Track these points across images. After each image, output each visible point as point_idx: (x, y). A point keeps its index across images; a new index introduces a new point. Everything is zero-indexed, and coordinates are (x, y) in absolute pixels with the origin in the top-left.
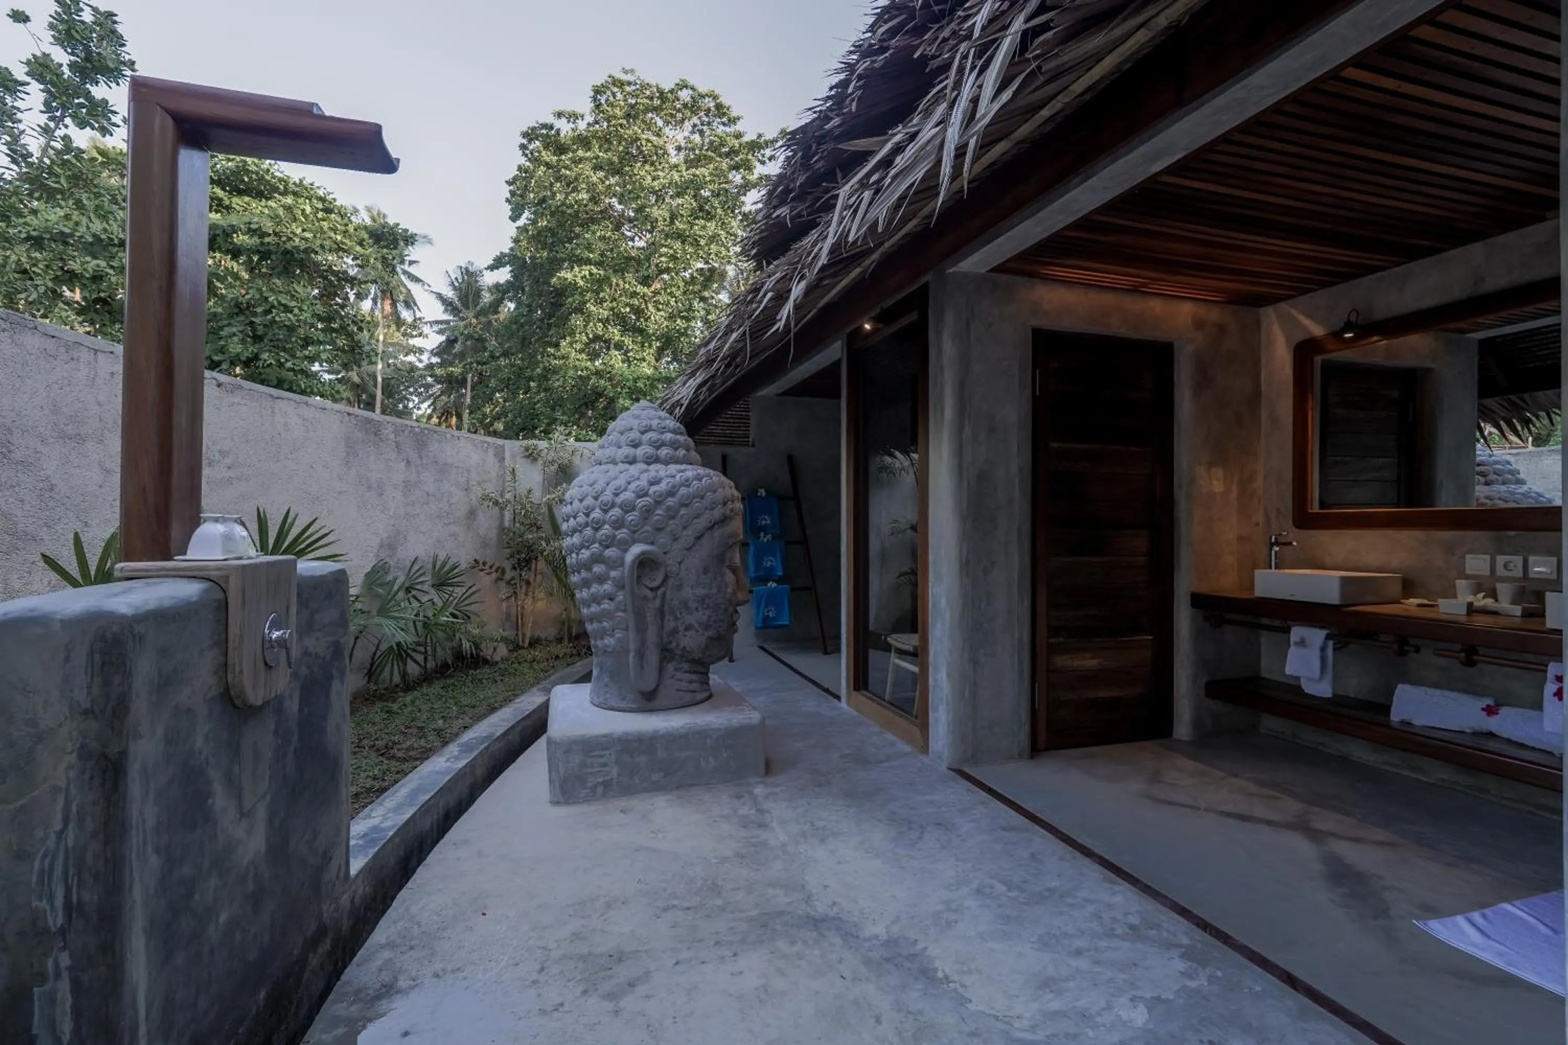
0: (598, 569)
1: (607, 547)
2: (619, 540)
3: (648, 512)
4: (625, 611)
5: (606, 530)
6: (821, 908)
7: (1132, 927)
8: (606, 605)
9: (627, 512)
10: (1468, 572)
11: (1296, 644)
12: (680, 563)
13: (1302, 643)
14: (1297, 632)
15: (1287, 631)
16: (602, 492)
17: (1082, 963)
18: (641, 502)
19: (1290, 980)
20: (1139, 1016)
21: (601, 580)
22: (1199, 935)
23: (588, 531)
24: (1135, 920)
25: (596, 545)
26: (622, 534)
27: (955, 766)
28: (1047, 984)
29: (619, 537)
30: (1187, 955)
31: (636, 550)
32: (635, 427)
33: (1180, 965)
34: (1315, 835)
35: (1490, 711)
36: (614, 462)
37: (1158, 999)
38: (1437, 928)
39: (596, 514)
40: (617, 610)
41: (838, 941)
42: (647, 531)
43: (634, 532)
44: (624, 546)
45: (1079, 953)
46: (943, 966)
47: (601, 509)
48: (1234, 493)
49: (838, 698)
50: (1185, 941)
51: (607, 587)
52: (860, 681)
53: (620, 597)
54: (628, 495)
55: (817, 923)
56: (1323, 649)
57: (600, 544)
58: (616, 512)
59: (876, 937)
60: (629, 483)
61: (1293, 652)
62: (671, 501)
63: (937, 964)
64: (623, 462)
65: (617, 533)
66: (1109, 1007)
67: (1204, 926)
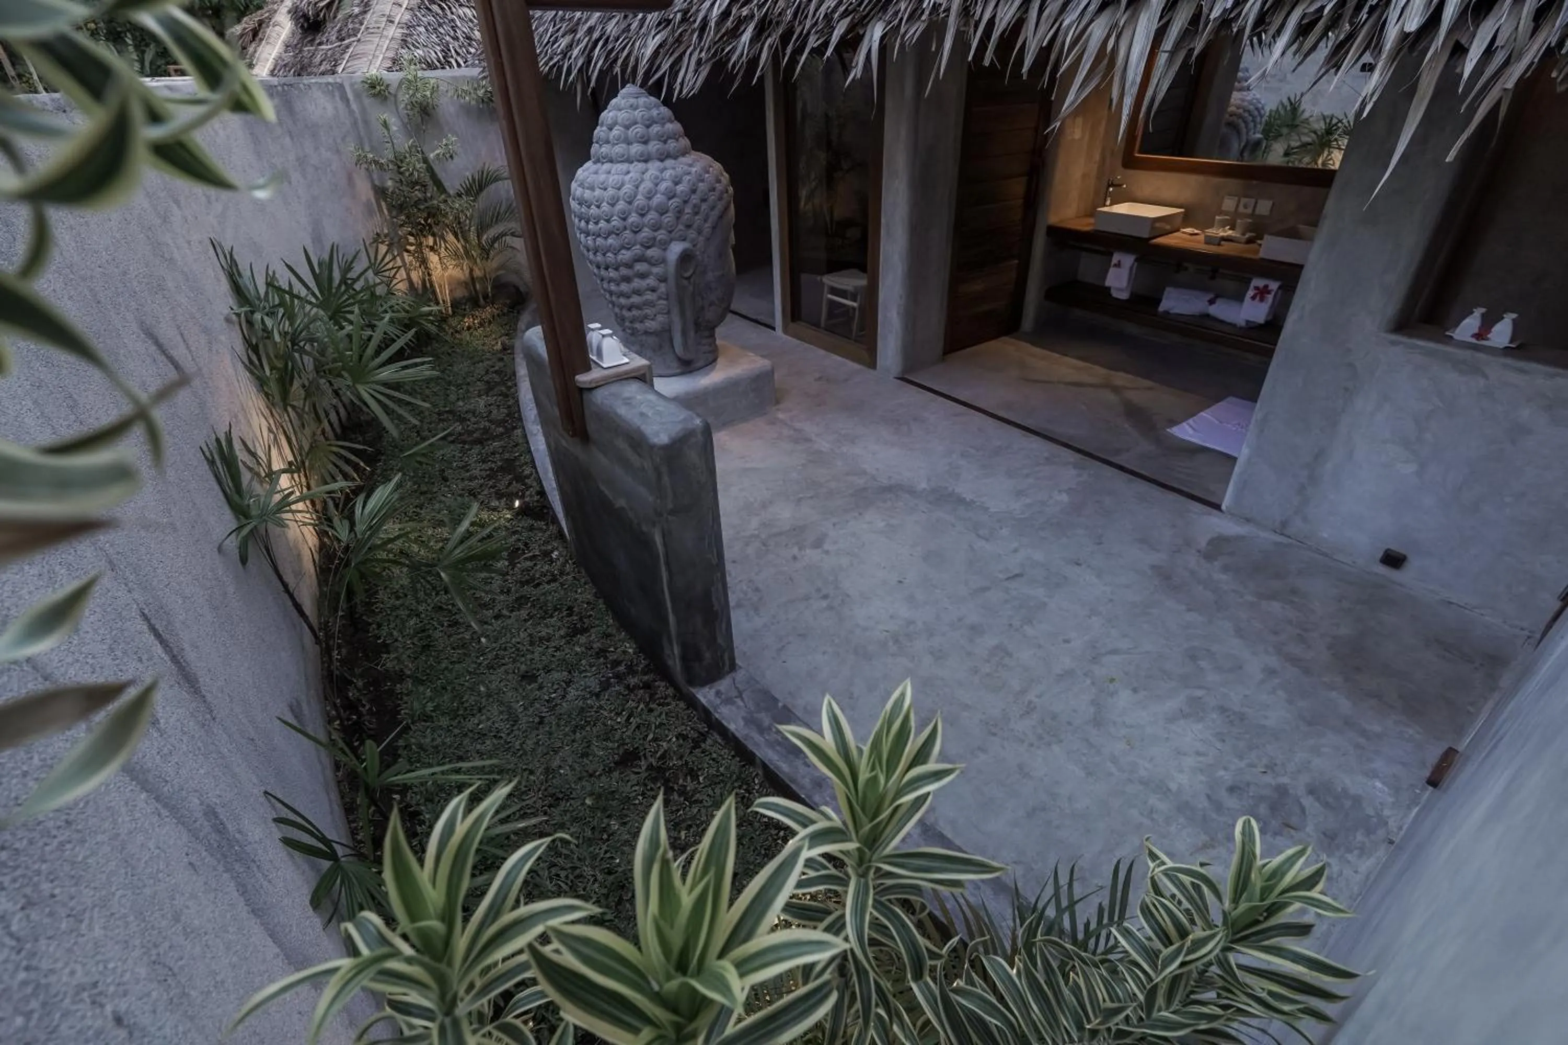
0: (641, 267)
1: (649, 248)
2: (660, 241)
3: (679, 212)
4: (667, 299)
5: (646, 233)
6: (885, 482)
7: (1047, 459)
8: (649, 296)
9: (662, 214)
10: (1223, 208)
11: (1115, 265)
12: (704, 252)
13: (1118, 265)
14: (1116, 258)
15: (1111, 255)
16: (635, 197)
17: (1031, 480)
18: (674, 203)
19: (1121, 468)
20: (1064, 498)
21: (643, 276)
22: (1079, 456)
23: (627, 234)
24: (1046, 455)
25: (638, 247)
26: (661, 235)
27: (900, 376)
28: (1019, 494)
29: (658, 238)
30: (1076, 466)
31: (676, 249)
32: (639, 120)
33: (1073, 472)
34: (1116, 389)
35: (1211, 302)
36: (629, 161)
37: (1070, 489)
38: (1176, 431)
39: (633, 218)
40: (660, 298)
41: (907, 496)
42: (681, 230)
43: (670, 232)
44: (664, 245)
45: (1027, 476)
46: (969, 497)
47: (637, 213)
48: (1087, 138)
49: (774, 329)
50: (1072, 460)
51: (651, 281)
52: (794, 313)
53: (663, 288)
54: (658, 199)
55: (889, 489)
56: (1131, 268)
57: (642, 245)
58: (652, 216)
59: (925, 489)
60: (657, 185)
61: (1112, 271)
62: (695, 199)
63: (964, 496)
64: (639, 161)
65: (656, 234)
66: (1051, 497)
67: (1079, 451)
